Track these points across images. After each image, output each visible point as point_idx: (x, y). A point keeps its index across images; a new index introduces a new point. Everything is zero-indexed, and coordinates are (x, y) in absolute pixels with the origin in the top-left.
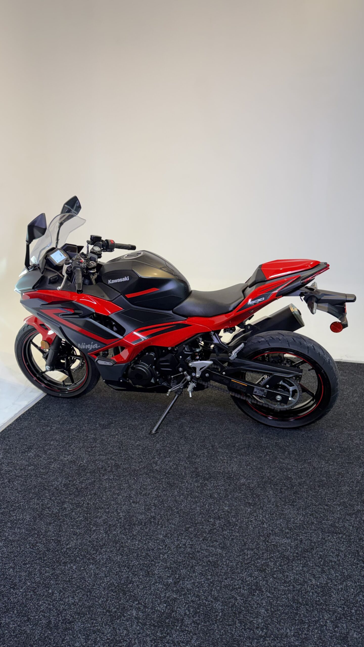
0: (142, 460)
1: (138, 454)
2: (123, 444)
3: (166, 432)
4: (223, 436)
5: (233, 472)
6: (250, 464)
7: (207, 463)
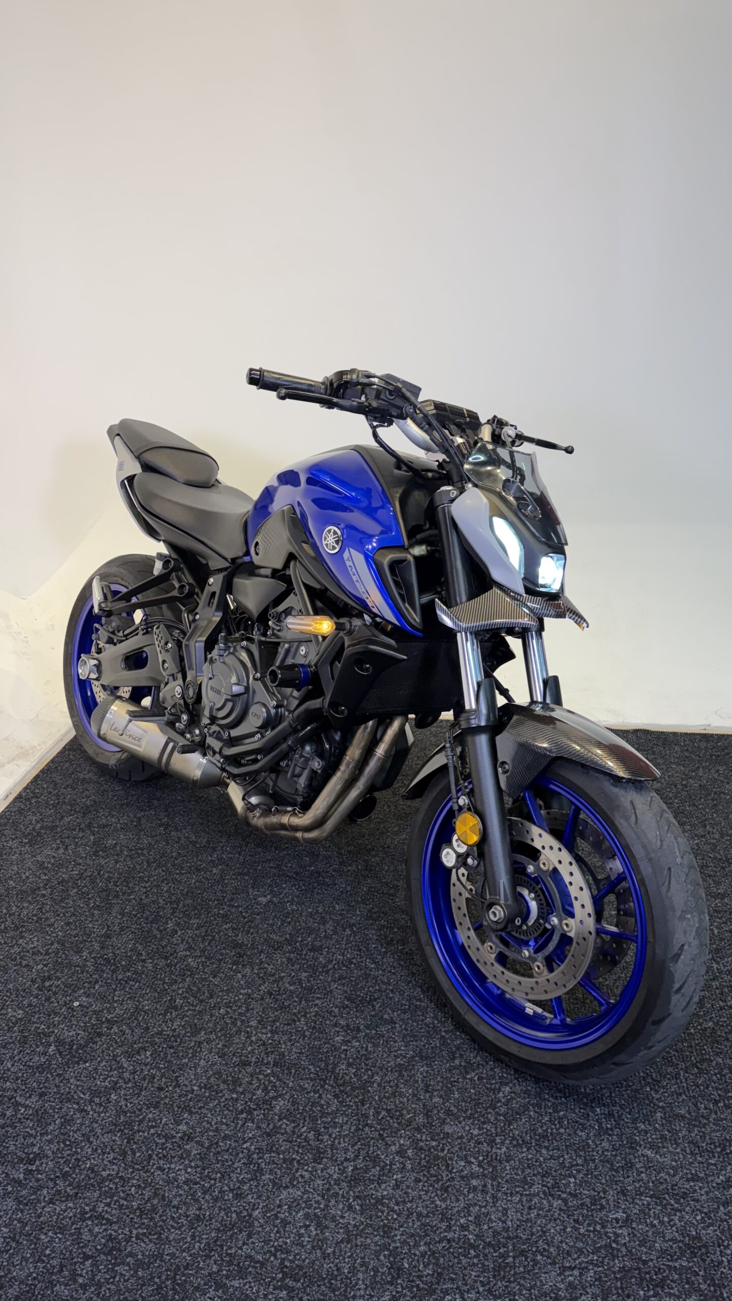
0: (200, 1209)
1: (185, 1183)
2: (137, 1137)
3: (271, 1059)
4: (454, 1059)
5: (509, 1238)
6: (556, 1185)
7: (420, 1198)
